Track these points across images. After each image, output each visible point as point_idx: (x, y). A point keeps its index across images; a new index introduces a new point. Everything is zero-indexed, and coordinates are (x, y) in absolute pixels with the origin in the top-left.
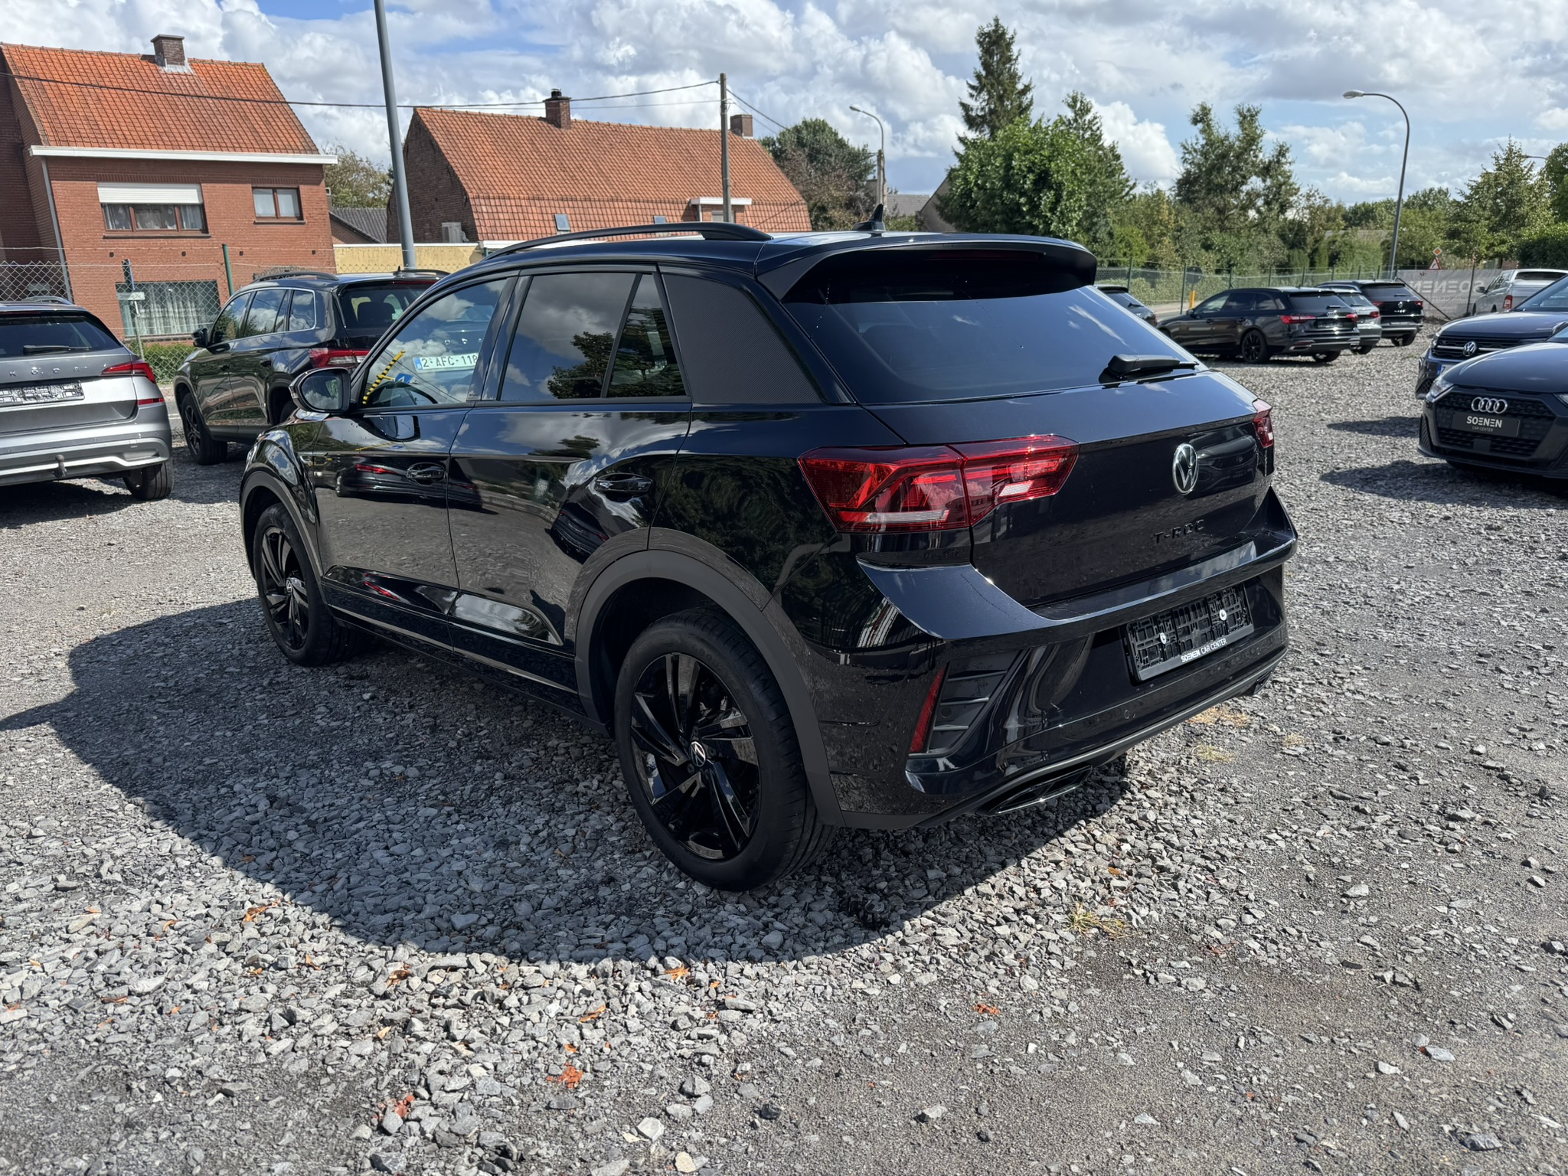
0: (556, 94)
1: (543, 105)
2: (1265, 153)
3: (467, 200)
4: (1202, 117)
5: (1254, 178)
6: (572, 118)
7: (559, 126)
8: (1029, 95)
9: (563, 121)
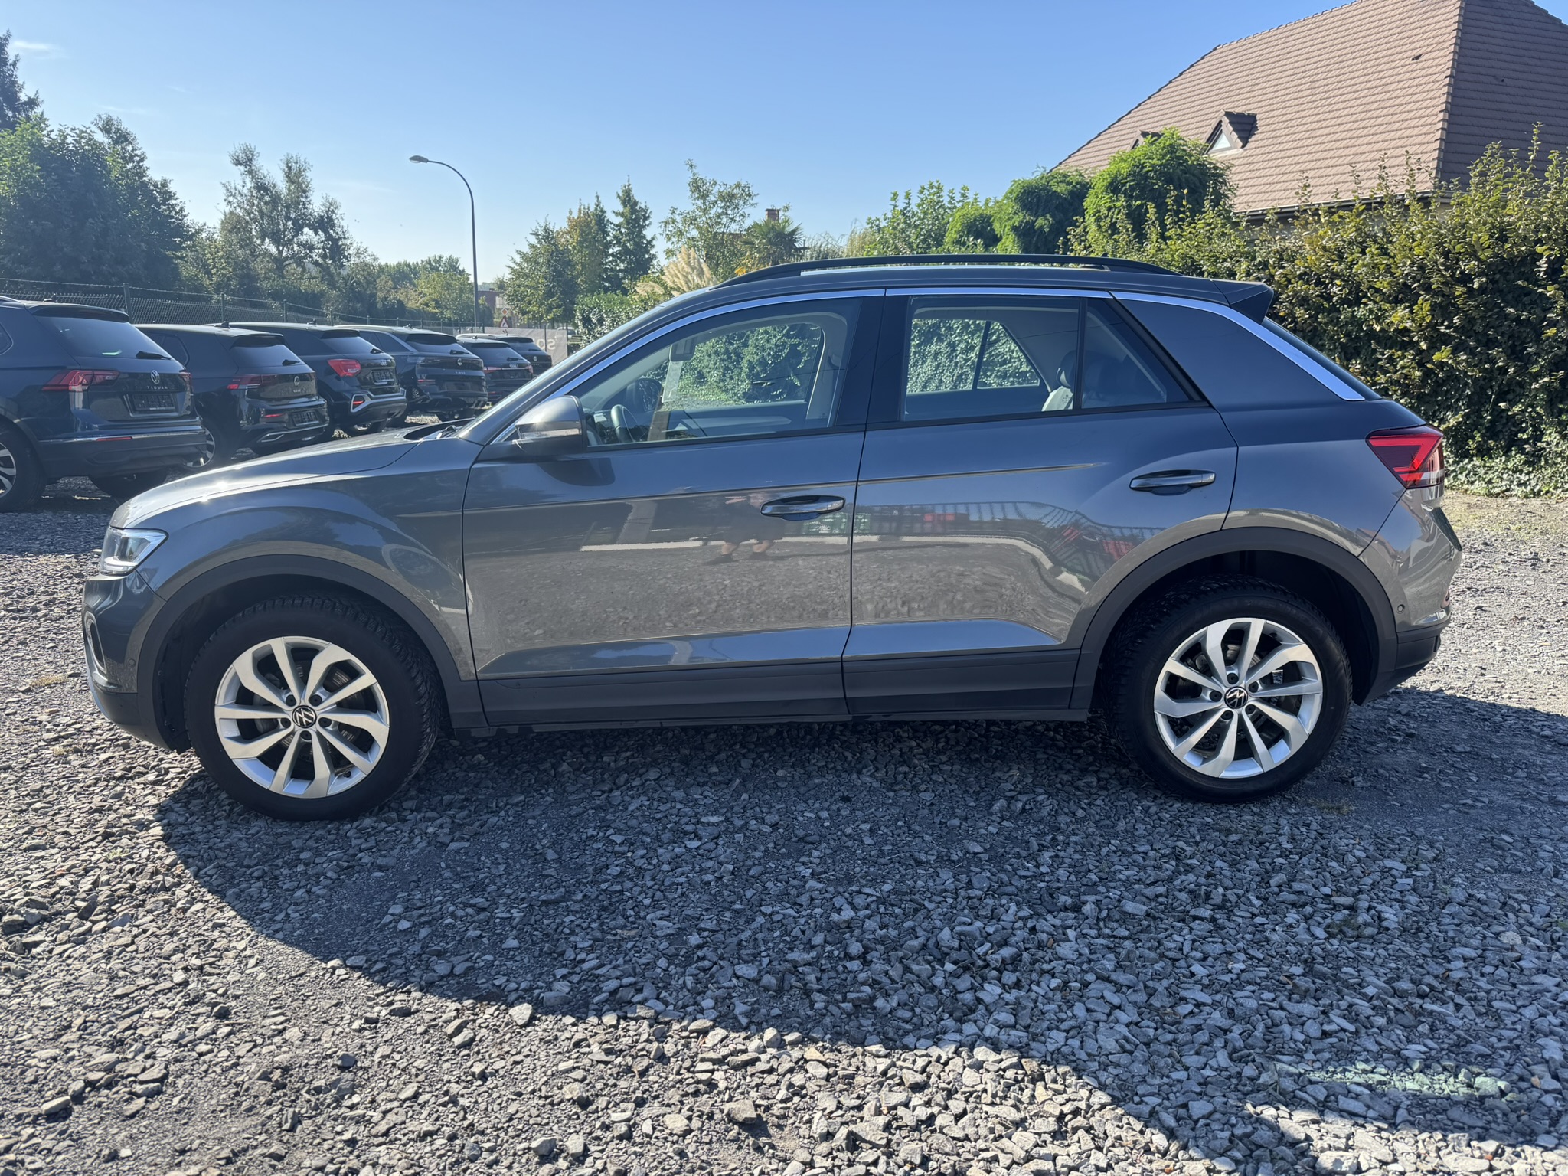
2: (316, 206)
4: (246, 161)
5: (306, 230)
8: (38, 110)
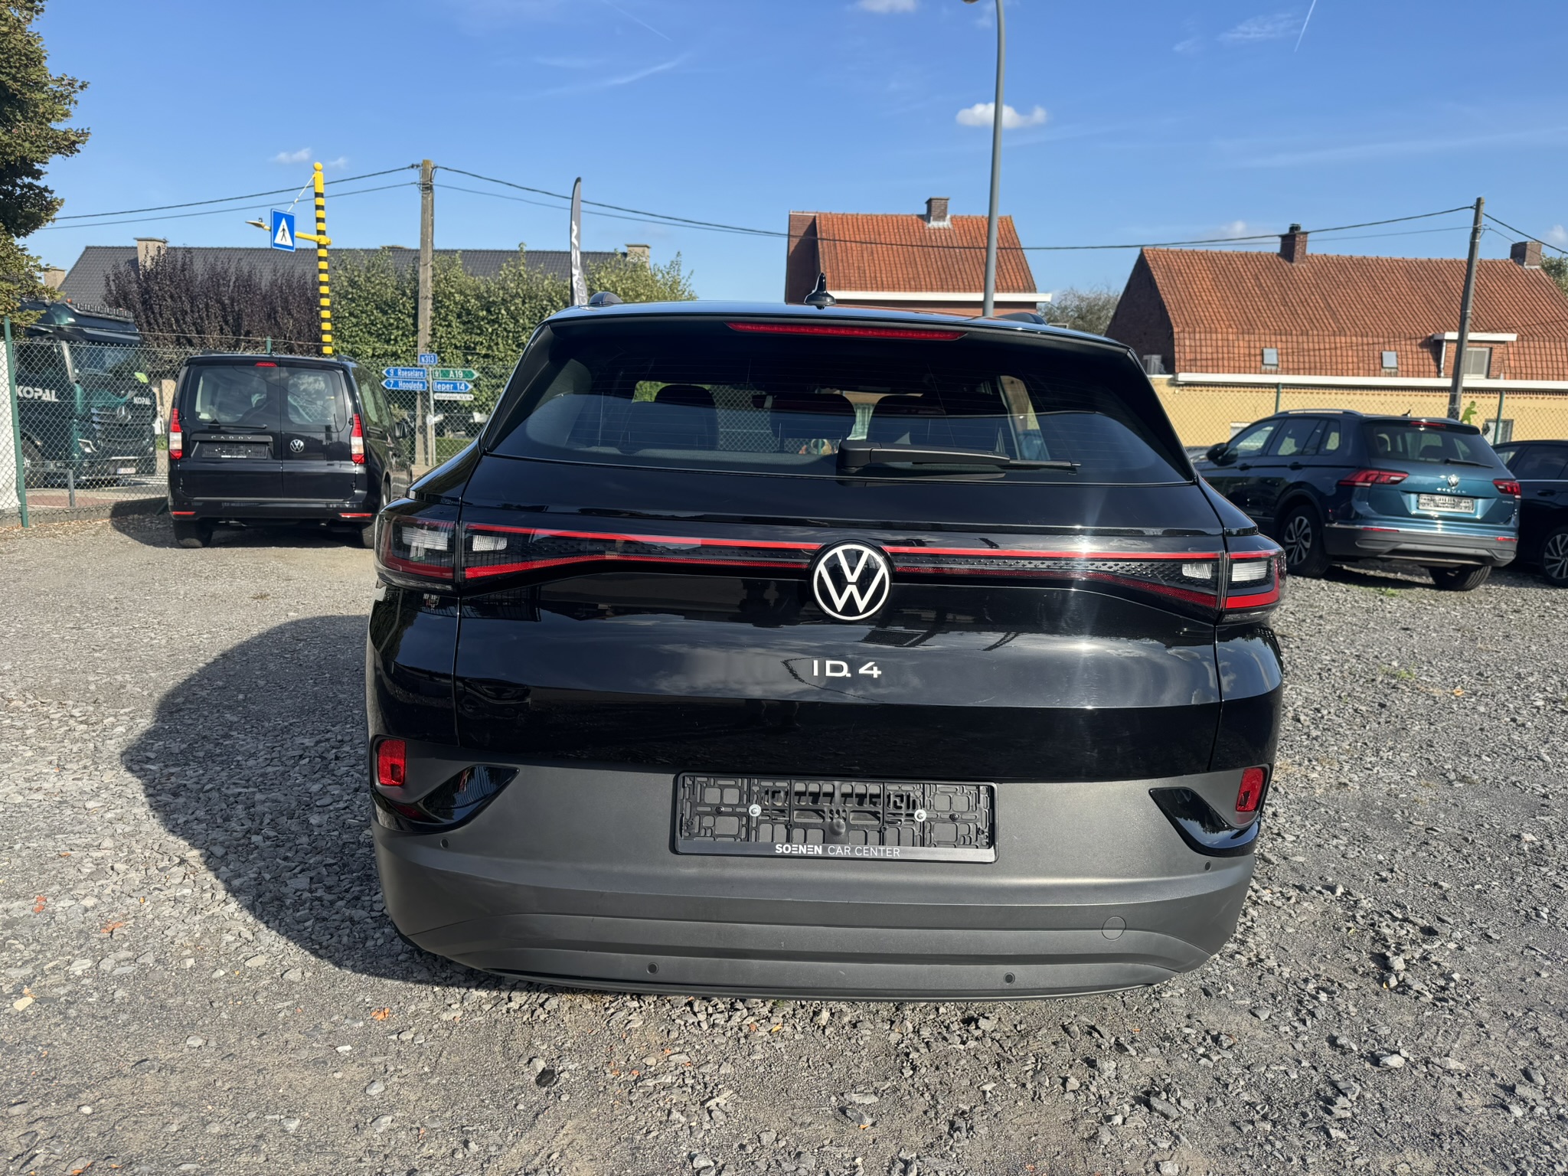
0: (1294, 228)
1: (1279, 240)
3: (1172, 333)
6: (1308, 252)
7: (1291, 260)
9: (1297, 256)
